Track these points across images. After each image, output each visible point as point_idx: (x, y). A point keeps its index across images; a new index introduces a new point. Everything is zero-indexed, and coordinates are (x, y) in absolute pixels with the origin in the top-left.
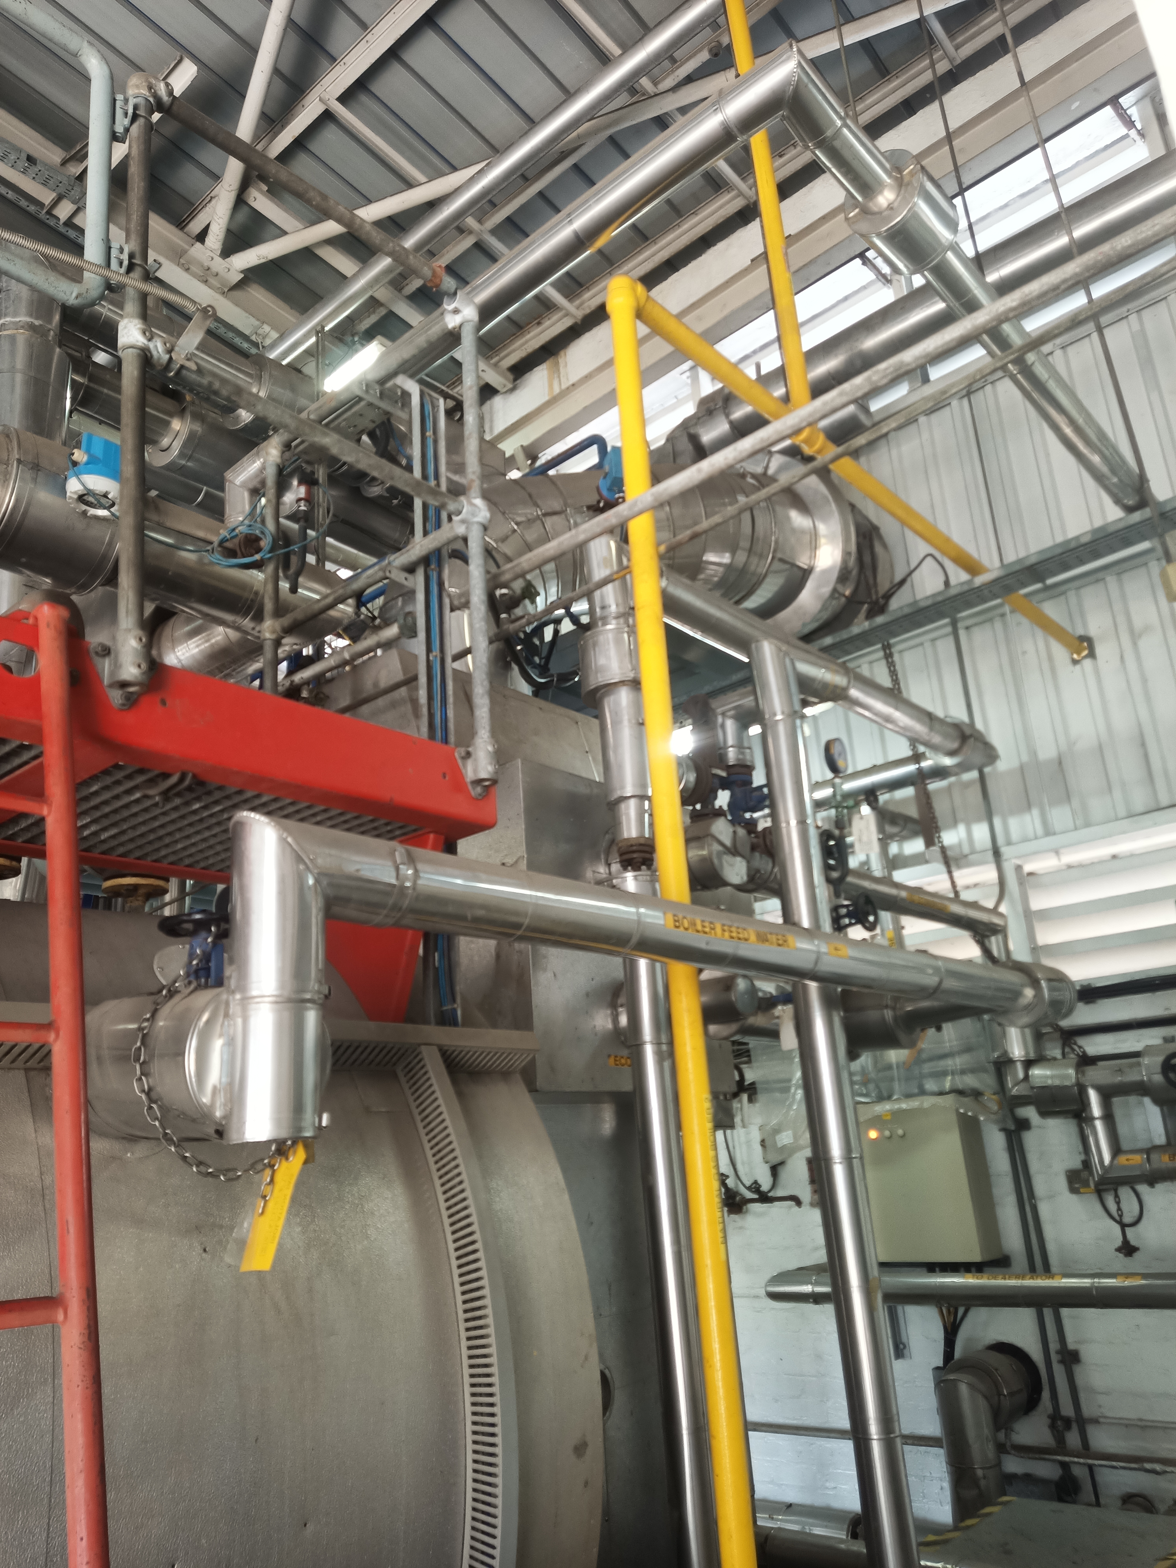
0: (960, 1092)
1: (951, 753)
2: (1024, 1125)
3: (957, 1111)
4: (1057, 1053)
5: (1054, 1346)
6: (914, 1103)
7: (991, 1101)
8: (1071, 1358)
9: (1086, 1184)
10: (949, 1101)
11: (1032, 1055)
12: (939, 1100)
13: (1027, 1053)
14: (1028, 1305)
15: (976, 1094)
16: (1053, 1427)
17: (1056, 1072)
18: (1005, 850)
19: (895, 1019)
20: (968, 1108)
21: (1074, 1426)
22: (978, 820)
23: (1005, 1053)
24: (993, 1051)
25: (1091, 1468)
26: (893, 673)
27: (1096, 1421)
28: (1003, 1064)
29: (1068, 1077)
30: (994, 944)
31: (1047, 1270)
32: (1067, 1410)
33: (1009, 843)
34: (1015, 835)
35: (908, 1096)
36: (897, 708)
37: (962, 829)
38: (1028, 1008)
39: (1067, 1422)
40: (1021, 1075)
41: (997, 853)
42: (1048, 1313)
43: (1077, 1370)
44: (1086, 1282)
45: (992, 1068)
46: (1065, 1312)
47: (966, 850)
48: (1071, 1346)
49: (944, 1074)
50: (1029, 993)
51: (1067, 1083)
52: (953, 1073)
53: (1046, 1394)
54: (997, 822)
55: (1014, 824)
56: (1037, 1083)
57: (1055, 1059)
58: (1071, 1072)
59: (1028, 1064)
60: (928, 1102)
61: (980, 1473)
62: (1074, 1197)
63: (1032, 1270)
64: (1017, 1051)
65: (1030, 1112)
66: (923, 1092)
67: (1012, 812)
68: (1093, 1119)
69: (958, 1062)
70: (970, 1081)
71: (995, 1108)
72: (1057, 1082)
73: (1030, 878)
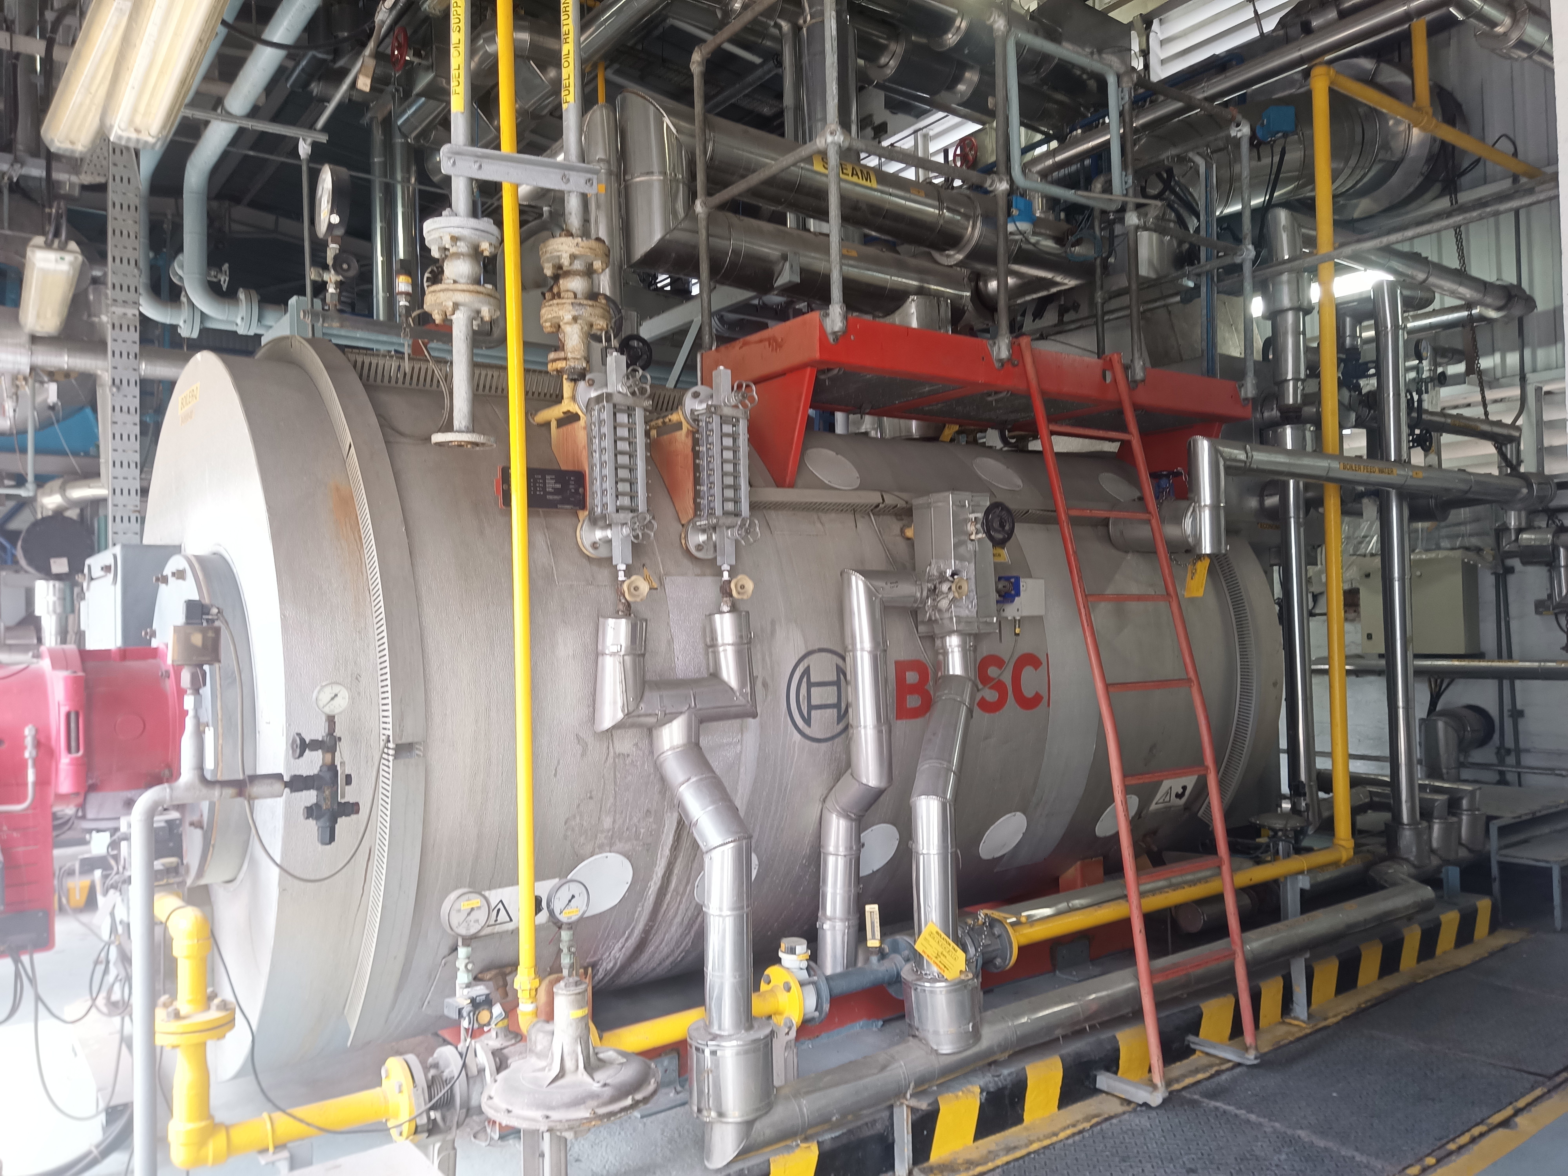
0: (1467, 549)
1: (1498, 309)
2: (1511, 570)
3: (1463, 561)
4: (1543, 524)
5: (1507, 706)
6: (1432, 555)
7: (1488, 554)
8: (1517, 714)
9: (1548, 609)
10: (1458, 553)
11: (1523, 525)
12: (1451, 554)
13: (1520, 523)
14: (1493, 677)
15: (1479, 550)
16: (1498, 753)
17: (1538, 536)
18: (1530, 377)
19: (1436, 505)
20: (1471, 557)
21: (1513, 754)
22: (1512, 350)
23: (1505, 524)
24: (1496, 521)
25: (1519, 774)
26: (1462, 257)
27: (1528, 751)
28: (1503, 530)
29: (1547, 539)
30: (1509, 450)
31: (1510, 658)
32: (1509, 743)
33: (1534, 370)
34: (1540, 363)
35: (1427, 550)
36: (1461, 284)
37: (1498, 357)
38: (1522, 500)
39: (1508, 751)
40: (1513, 538)
41: (1523, 379)
42: (1506, 683)
43: (1521, 723)
44: (1536, 664)
45: (1493, 533)
46: (1518, 683)
47: (1499, 373)
48: (1519, 706)
49: (1458, 536)
50: (1525, 491)
51: (1545, 544)
52: (1463, 536)
53: (1496, 736)
54: (1527, 353)
55: (1541, 353)
56: (1524, 543)
57: (1540, 528)
58: (1550, 536)
59: (1519, 531)
60: (1441, 554)
61: (1444, 771)
62: (1538, 617)
63: (1500, 657)
64: (1513, 523)
65: (1516, 563)
66: (1438, 548)
67: (1541, 345)
68: (1560, 566)
69: (1469, 528)
70: (1474, 541)
71: (1491, 559)
72: (1538, 543)
73: (1547, 397)
